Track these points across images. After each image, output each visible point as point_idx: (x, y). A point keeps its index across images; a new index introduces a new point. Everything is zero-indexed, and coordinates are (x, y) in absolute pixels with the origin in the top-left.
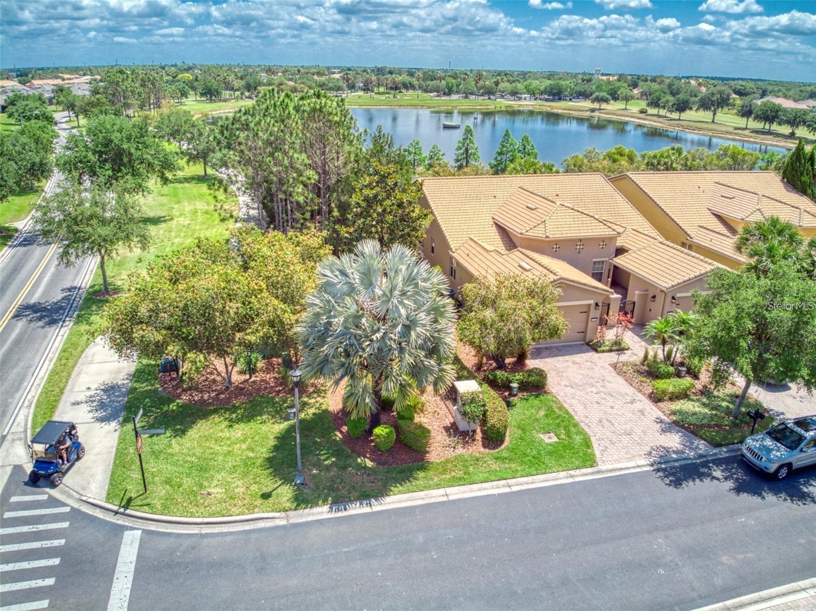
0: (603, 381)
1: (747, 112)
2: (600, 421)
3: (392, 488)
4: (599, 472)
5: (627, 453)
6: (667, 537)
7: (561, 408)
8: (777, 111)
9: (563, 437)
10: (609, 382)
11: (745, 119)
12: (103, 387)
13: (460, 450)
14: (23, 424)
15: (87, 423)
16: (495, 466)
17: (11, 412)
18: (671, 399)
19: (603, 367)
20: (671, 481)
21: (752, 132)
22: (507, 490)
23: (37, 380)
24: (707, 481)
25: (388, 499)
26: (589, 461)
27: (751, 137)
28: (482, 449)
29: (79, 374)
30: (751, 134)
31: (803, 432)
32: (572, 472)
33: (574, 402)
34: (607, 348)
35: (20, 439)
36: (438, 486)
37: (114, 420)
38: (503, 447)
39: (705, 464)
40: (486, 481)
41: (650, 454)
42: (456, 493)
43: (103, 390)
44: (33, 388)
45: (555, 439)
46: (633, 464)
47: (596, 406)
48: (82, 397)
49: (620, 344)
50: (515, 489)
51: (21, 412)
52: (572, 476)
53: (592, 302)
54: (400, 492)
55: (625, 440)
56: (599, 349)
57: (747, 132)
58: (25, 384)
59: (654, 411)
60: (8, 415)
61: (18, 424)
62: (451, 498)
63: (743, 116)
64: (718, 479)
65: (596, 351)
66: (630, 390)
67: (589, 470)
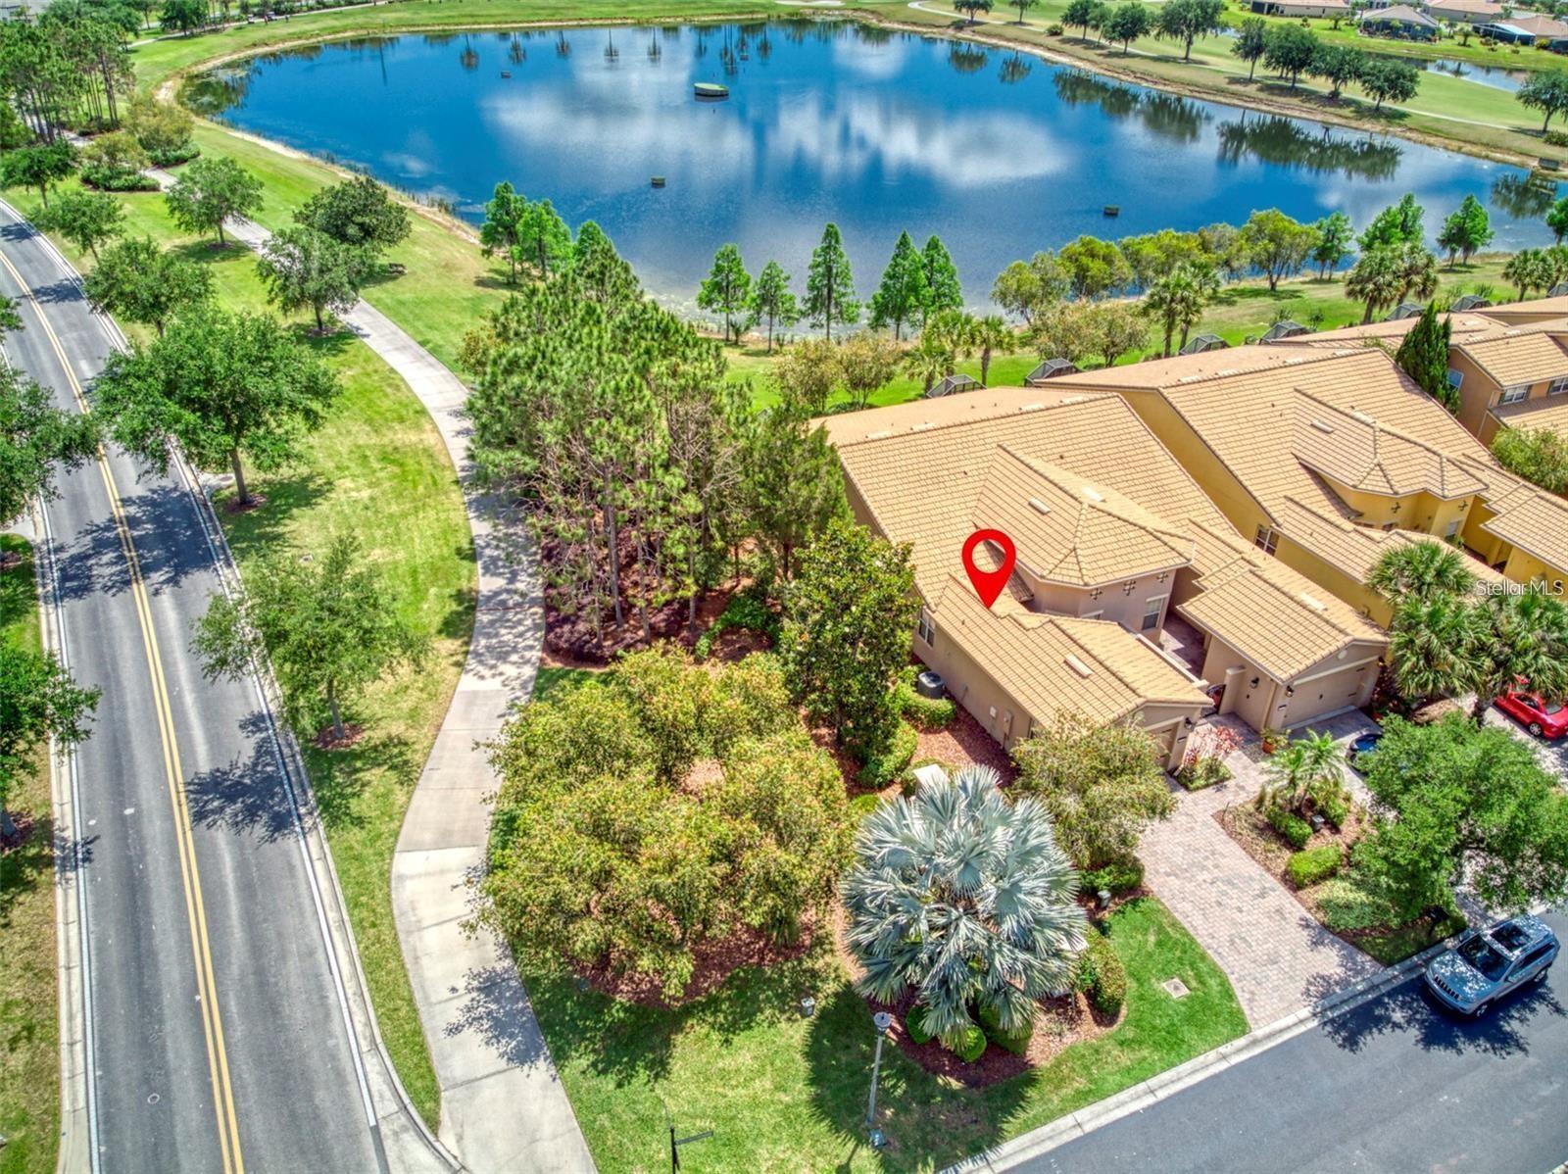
0: (1213, 854)
1: (1252, 49)
2: (1232, 942)
3: (1005, 1126)
4: (1255, 1042)
5: (1281, 999)
6: (1364, 1146)
7: (1175, 924)
8: (1309, 51)
9: (1194, 984)
10: (1221, 854)
11: (1248, 63)
12: (475, 984)
13: (1069, 1038)
14: (388, 1094)
15: (499, 1072)
16: (1126, 1058)
17: (349, 1069)
18: (1314, 883)
19: (1204, 823)
20: (1344, 1039)
21: (1261, 90)
22: (1150, 1100)
23: (347, 985)
24: (1387, 1031)
25: (1007, 1148)
26: (1238, 1025)
27: (1261, 100)
28: (1096, 1029)
29: (416, 958)
30: (1262, 95)
31: (1506, 952)
32: (1222, 1049)
33: (1187, 907)
34: (1203, 782)
35: (405, 1129)
36: (1063, 1112)
37: (538, 1056)
38: (1121, 1019)
39: (1378, 1002)
40: (1121, 1088)
41: (1307, 993)
42: (1092, 1117)
43: (479, 989)
44: (351, 1002)
45: (1185, 991)
46: (1290, 1020)
47: (1218, 910)
48: (454, 1013)
49: (1217, 771)
50: (1162, 1094)
51: (368, 1067)
52: (1224, 1057)
53: (1181, 719)
54: (1019, 1133)
55: (1272, 972)
56: (1192, 786)
57: (1252, 89)
58: (332, 997)
59: (1295, 908)
60: (351, 1078)
61: (381, 1096)
62: (1088, 1128)
63: (1246, 56)
64: (1399, 1026)
65: (1187, 788)
66: (1253, 869)
67: (1241, 1042)
